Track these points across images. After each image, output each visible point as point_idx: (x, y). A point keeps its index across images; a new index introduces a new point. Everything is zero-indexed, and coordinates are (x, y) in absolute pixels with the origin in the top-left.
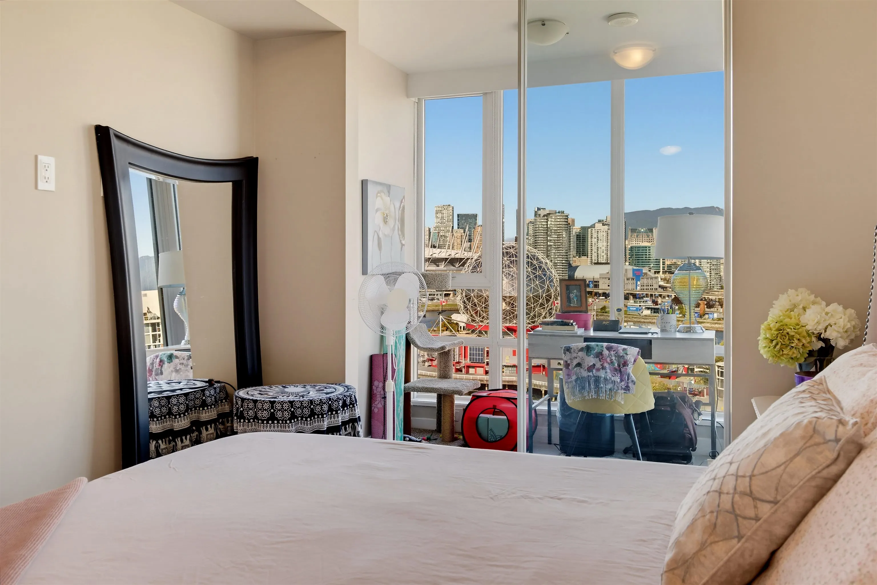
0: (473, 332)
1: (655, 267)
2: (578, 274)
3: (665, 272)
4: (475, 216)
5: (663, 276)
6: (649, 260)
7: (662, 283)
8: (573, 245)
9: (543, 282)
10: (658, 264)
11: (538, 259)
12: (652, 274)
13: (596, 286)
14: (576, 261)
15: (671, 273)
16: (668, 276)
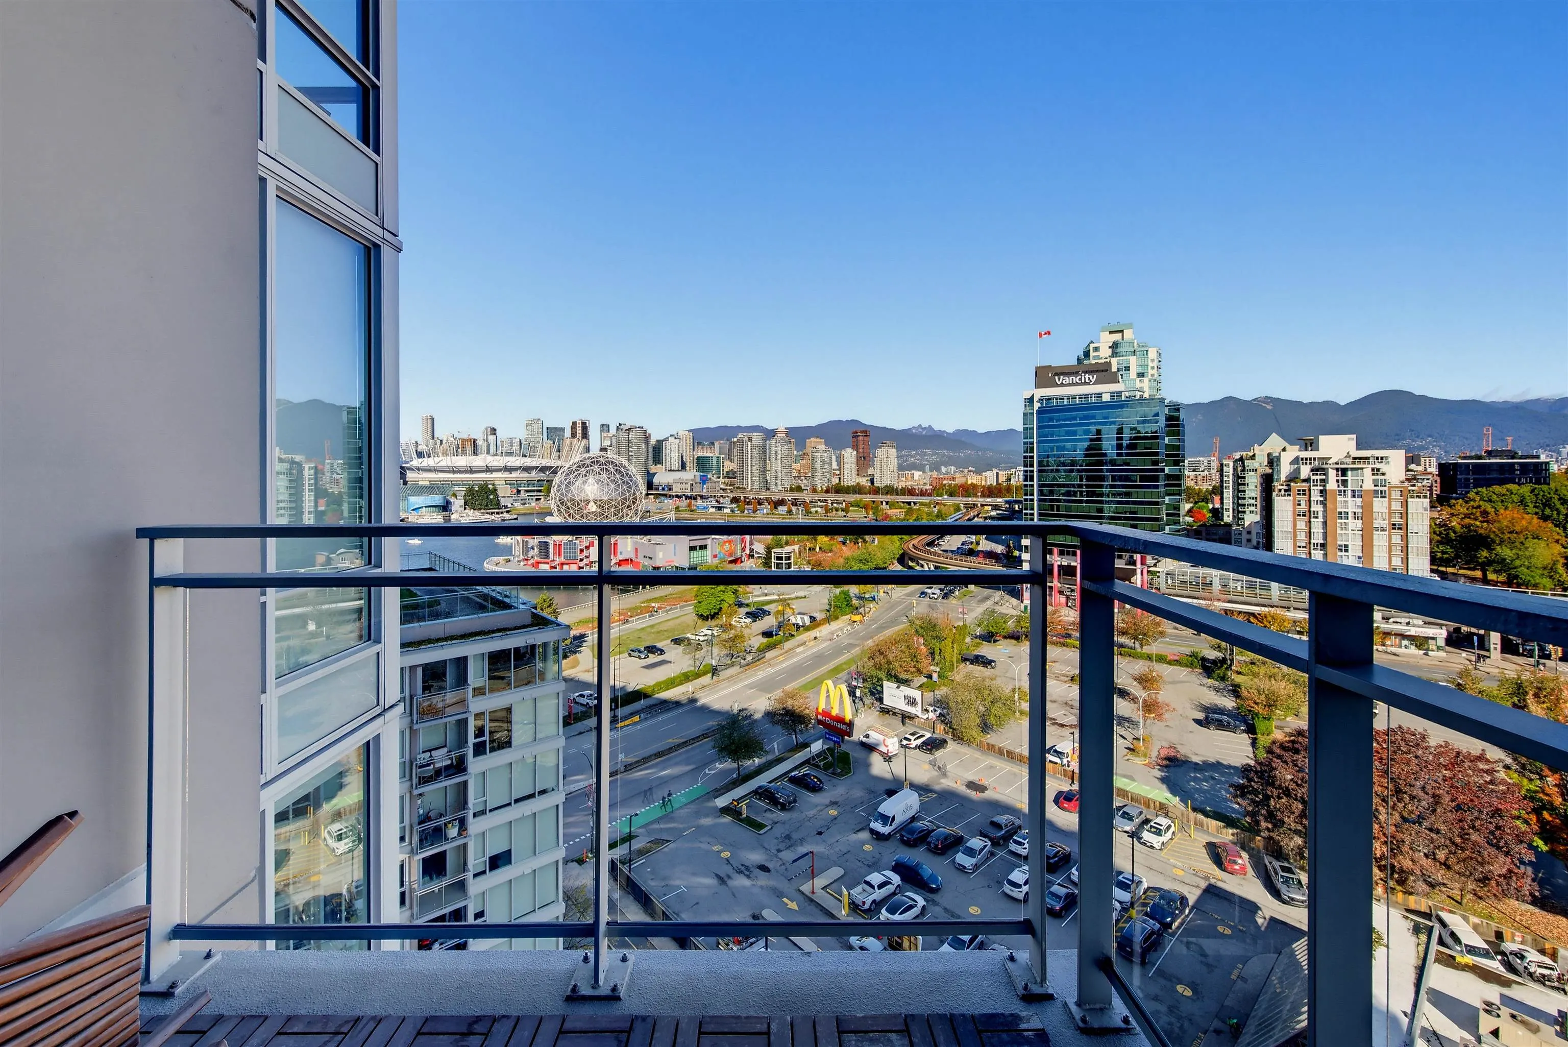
1: (716, 473)
2: (656, 480)
3: (724, 478)
4: (563, 430)
6: (712, 467)
7: (722, 486)
8: (651, 455)
9: (630, 487)
10: (719, 471)
11: (625, 467)
12: (714, 479)
13: (670, 489)
14: (653, 469)
15: (729, 478)
16: (726, 480)
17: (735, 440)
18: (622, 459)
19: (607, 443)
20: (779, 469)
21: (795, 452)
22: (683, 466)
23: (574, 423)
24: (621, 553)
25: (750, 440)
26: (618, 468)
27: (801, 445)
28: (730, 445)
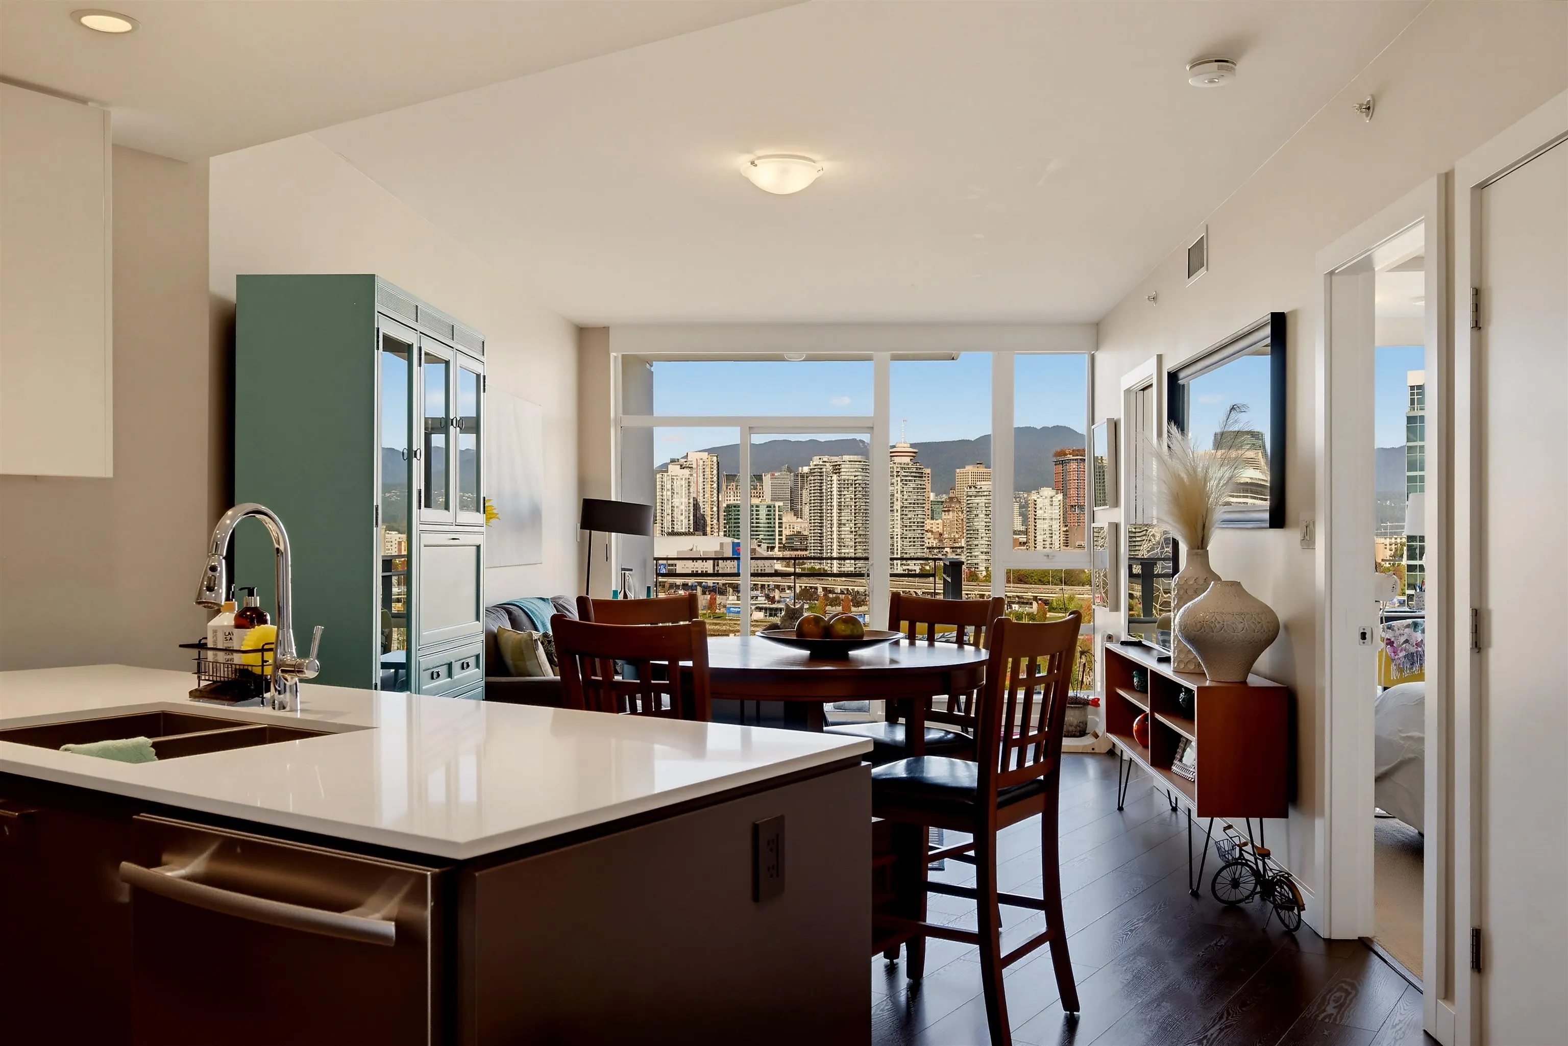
1: (766, 539)
3: (783, 548)
6: (757, 527)
7: (779, 567)
10: (772, 535)
12: (762, 551)
15: (793, 549)
16: (788, 554)
17: (806, 469)
20: (898, 530)
21: (932, 496)
25: (837, 469)
27: (944, 482)
28: (796, 481)
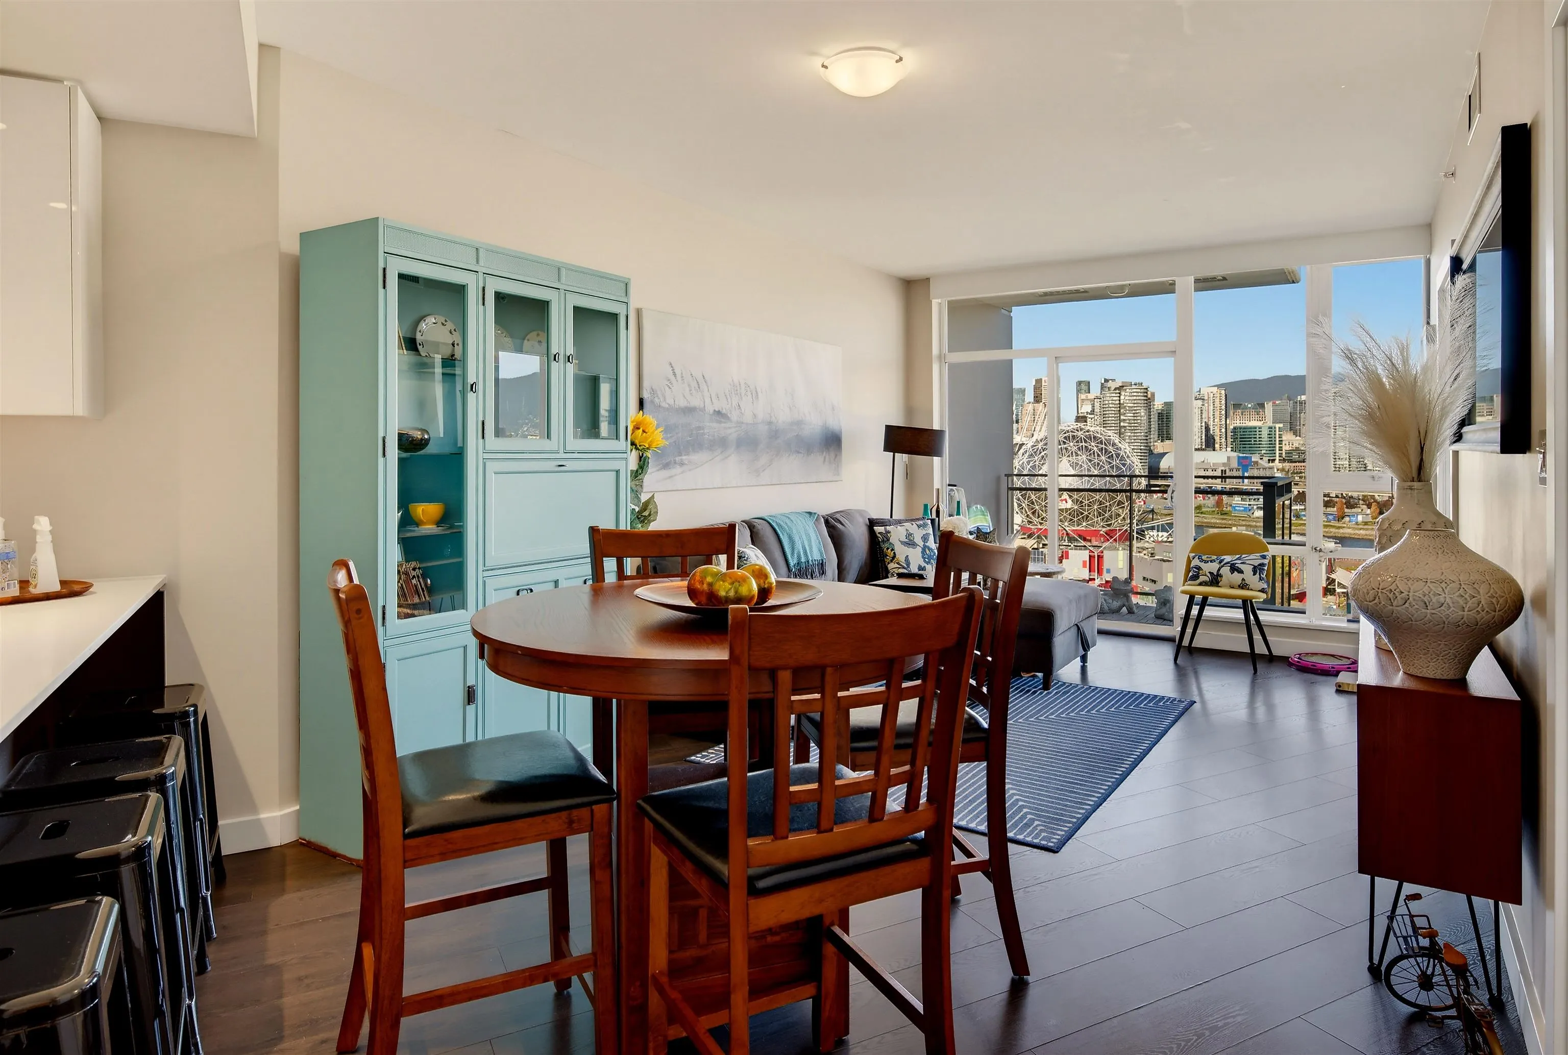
0: (1030, 536)
1: (1267, 454)
2: (1162, 463)
3: (1283, 460)
5: (1280, 466)
6: (1259, 444)
7: (1279, 475)
8: (1154, 426)
9: (1122, 474)
10: (1273, 450)
11: (1114, 445)
12: (1264, 463)
14: (1158, 446)
15: (1291, 461)
16: (1287, 465)
17: (1304, 397)
18: (1110, 433)
19: (1086, 408)
22: (1210, 443)
23: (1039, 381)
24: (1108, 571)
26: (1105, 446)
28: (1295, 408)
